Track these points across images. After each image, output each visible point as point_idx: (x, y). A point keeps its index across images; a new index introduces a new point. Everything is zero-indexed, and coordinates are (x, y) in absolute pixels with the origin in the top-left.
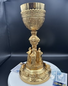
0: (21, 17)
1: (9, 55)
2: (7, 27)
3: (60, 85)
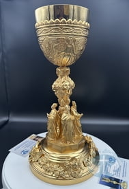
0: (36, 34)
1: (5, 119)
2: (3, 57)
3: (115, 182)
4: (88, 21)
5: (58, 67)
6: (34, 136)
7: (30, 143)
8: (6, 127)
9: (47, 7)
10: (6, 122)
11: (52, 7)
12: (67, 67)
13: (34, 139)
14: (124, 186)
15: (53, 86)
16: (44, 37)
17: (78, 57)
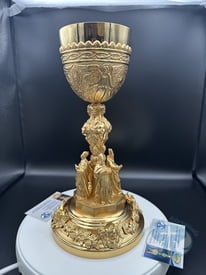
0: (61, 60)
1: (20, 172)
2: (17, 91)
3: (164, 255)
4: (129, 44)
5: (90, 104)
6: (58, 194)
7: (53, 203)
8: (22, 182)
9: (75, 25)
10: (22, 176)
11: (81, 25)
12: (102, 103)
13: (58, 199)
14: (177, 259)
15: (83, 129)
16: (71, 65)
17: (116, 91)
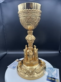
1: (5, 53)
3: (53, 80)
5: (28, 30)
6: (17, 60)
7: (16, 63)
8: (6, 56)
10: (6, 54)
14: (57, 81)
